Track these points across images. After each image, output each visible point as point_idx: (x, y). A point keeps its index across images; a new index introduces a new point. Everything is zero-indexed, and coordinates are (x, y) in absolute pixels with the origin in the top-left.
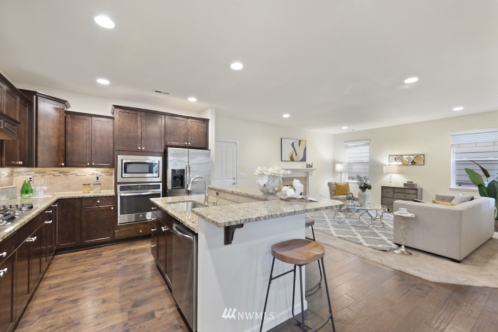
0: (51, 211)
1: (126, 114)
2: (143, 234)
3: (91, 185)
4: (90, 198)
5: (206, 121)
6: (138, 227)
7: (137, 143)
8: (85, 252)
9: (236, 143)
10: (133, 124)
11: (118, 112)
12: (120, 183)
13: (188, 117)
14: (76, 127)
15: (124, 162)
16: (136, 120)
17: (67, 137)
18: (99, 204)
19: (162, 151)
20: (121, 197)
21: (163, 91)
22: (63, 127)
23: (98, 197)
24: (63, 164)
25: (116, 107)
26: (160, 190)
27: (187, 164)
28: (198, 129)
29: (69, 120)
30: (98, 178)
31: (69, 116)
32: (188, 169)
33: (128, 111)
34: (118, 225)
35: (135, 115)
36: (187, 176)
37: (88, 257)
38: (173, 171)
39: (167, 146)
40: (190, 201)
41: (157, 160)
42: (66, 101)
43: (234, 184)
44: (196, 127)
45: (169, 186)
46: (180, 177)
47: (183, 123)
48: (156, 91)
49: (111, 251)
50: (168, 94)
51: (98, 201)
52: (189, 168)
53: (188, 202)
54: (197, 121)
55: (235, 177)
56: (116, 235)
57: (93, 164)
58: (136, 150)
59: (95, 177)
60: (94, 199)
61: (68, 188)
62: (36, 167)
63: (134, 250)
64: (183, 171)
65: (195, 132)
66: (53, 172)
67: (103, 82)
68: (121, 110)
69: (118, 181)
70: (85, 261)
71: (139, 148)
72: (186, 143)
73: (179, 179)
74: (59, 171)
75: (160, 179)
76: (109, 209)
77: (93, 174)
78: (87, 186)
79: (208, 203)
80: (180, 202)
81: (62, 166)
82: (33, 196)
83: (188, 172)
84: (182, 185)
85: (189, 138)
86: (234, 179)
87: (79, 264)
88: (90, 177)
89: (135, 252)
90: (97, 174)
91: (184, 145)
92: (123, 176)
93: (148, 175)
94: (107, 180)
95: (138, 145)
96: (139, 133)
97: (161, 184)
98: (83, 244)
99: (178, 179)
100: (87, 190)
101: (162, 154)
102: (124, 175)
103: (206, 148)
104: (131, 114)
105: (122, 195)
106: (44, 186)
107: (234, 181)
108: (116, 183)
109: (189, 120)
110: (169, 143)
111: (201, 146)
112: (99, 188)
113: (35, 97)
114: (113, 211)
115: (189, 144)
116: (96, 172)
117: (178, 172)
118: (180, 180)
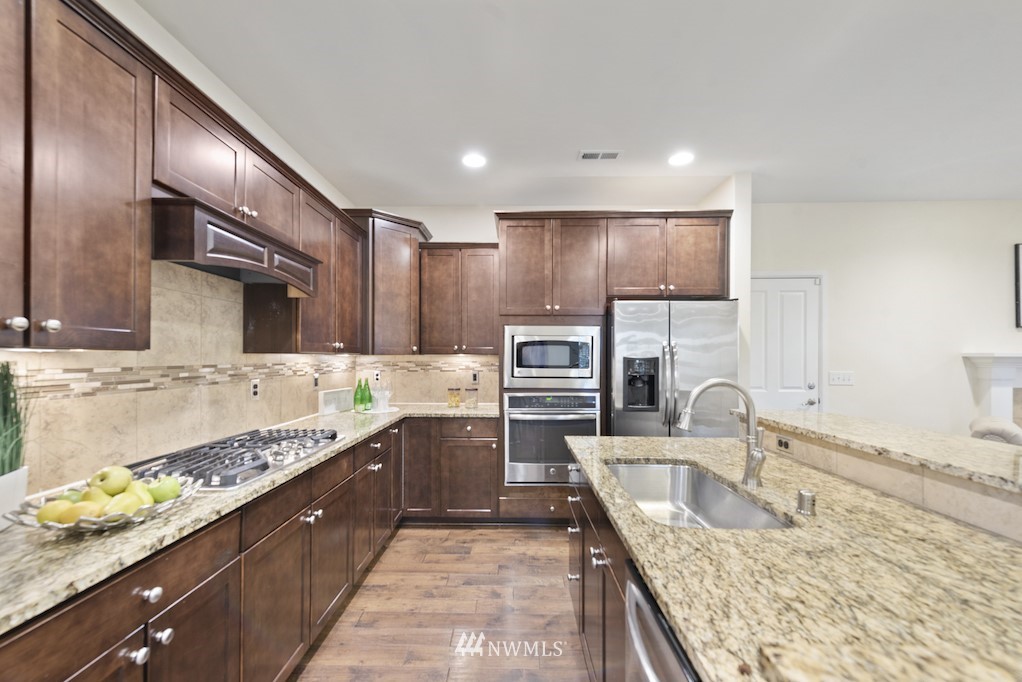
0: (379, 445)
1: (520, 229)
2: (557, 516)
3: (463, 392)
4: (455, 419)
5: (724, 217)
6: (546, 495)
7: (543, 295)
8: (445, 532)
9: (817, 280)
10: (535, 252)
11: (505, 228)
12: (508, 390)
13: (666, 216)
14: (436, 274)
15: (516, 341)
16: (542, 242)
17: (423, 296)
18: (470, 435)
19: (601, 311)
20: (512, 421)
21: (601, 151)
22: (415, 274)
23: (469, 418)
24: (415, 348)
25: (501, 216)
26: (596, 413)
27: (665, 343)
28: (696, 244)
29: (426, 260)
30: (475, 376)
31: (425, 253)
32: (668, 357)
33: (524, 223)
34: (506, 485)
35: (539, 229)
36: (665, 377)
37: (447, 551)
38: (628, 363)
39: (610, 299)
40: (683, 462)
41: (588, 334)
42: (420, 223)
43: (811, 403)
44: (691, 239)
45: (618, 402)
46: (646, 379)
47: (657, 231)
48: (585, 156)
49: (489, 545)
50: (613, 156)
51: (469, 428)
52: (672, 355)
53: (675, 462)
54: (695, 221)
55: (813, 380)
56: (502, 508)
57: (464, 347)
58: (541, 313)
59: (471, 373)
60: (464, 420)
61: (428, 395)
62: (373, 354)
63: (534, 558)
64: (654, 362)
65: (688, 254)
66: (407, 365)
67: (474, 160)
68: (511, 223)
69: (506, 386)
70: (437, 562)
71: (548, 307)
72: (662, 287)
73: (645, 382)
74: (415, 362)
75: (594, 383)
76: (488, 446)
77: (468, 368)
78: (456, 392)
79: (760, 484)
80: (647, 461)
81: (414, 353)
82: (372, 407)
83: (668, 366)
84: (652, 400)
85: (671, 271)
86: (811, 388)
87: (426, 566)
88: (463, 374)
89: (536, 563)
90: (473, 369)
91: (658, 293)
92: (515, 375)
93: (574, 372)
94: (491, 381)
95: (547, 300)
96: (547, 272)
97: (597, 395)
98: (443, 516)
99: (640, 385)
100: (454, 400)
101: (600, 318)
102: (516, 370)
103: (721, 294)
104: (531, 229)
105: (513, 416)
106: (386, 389)
107: (813, 395)
108: (503, 390)
109: (672, 222)
110: (616, 290)
111: (707, 291)
112: (474, 399)
113: (371, 220)
114: (496, 452)
115: (672, 287)
116: (472, 365)
117: (640, 364)
118: (647, 387)
